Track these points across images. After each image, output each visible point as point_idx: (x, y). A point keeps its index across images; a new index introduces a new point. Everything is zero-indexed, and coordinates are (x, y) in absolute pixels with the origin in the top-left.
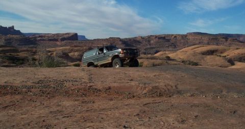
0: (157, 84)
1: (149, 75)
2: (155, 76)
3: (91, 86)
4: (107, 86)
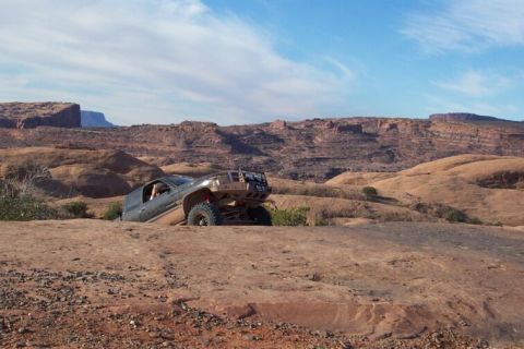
0: (418, 298)
1: (372, 260)
2: (393, 262)
3: (180, 302)
4: (241, 304)
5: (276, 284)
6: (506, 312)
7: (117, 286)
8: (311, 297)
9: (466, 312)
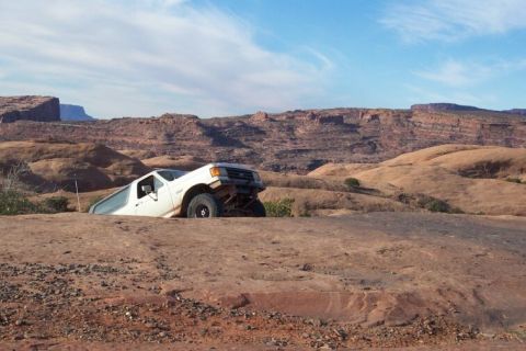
0: (408, 287)
1: (361, 249)
2: (382, 252)
3: (174, 293)
4: (234, 294)
5: (268, 274)
6: (495, 299)
7: (110, 278)
8: (303, 286)
9: (457, 299)
